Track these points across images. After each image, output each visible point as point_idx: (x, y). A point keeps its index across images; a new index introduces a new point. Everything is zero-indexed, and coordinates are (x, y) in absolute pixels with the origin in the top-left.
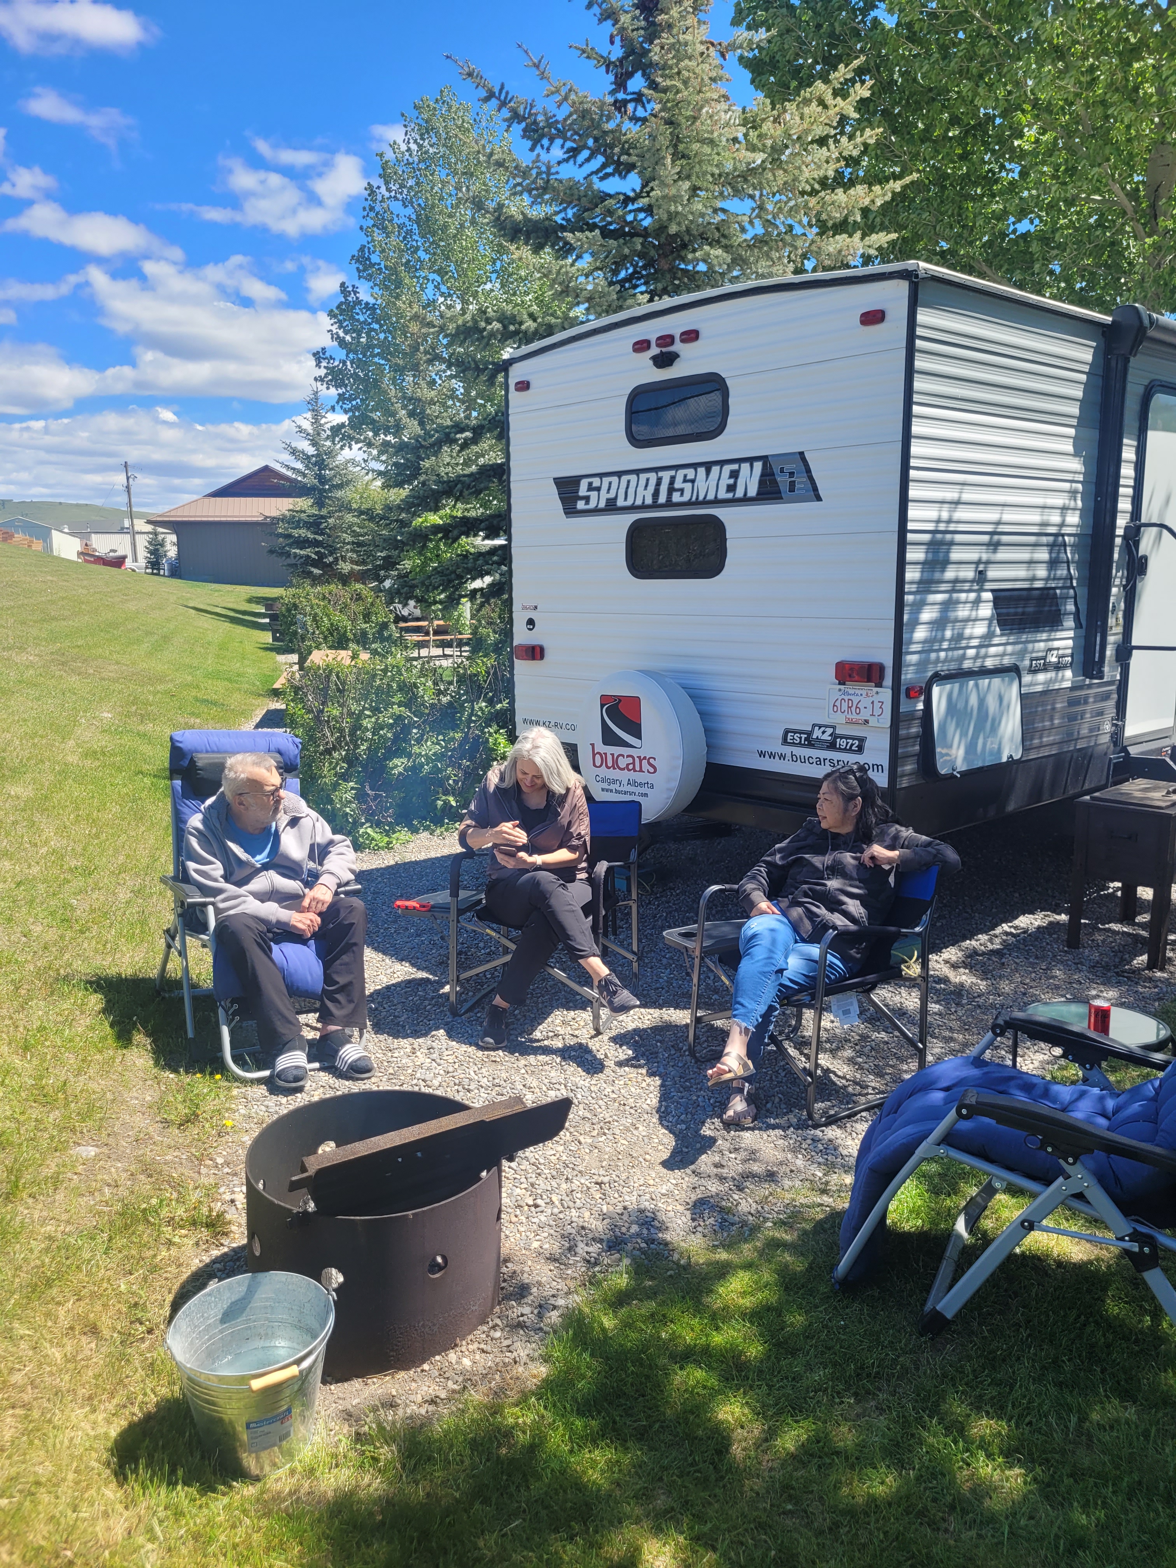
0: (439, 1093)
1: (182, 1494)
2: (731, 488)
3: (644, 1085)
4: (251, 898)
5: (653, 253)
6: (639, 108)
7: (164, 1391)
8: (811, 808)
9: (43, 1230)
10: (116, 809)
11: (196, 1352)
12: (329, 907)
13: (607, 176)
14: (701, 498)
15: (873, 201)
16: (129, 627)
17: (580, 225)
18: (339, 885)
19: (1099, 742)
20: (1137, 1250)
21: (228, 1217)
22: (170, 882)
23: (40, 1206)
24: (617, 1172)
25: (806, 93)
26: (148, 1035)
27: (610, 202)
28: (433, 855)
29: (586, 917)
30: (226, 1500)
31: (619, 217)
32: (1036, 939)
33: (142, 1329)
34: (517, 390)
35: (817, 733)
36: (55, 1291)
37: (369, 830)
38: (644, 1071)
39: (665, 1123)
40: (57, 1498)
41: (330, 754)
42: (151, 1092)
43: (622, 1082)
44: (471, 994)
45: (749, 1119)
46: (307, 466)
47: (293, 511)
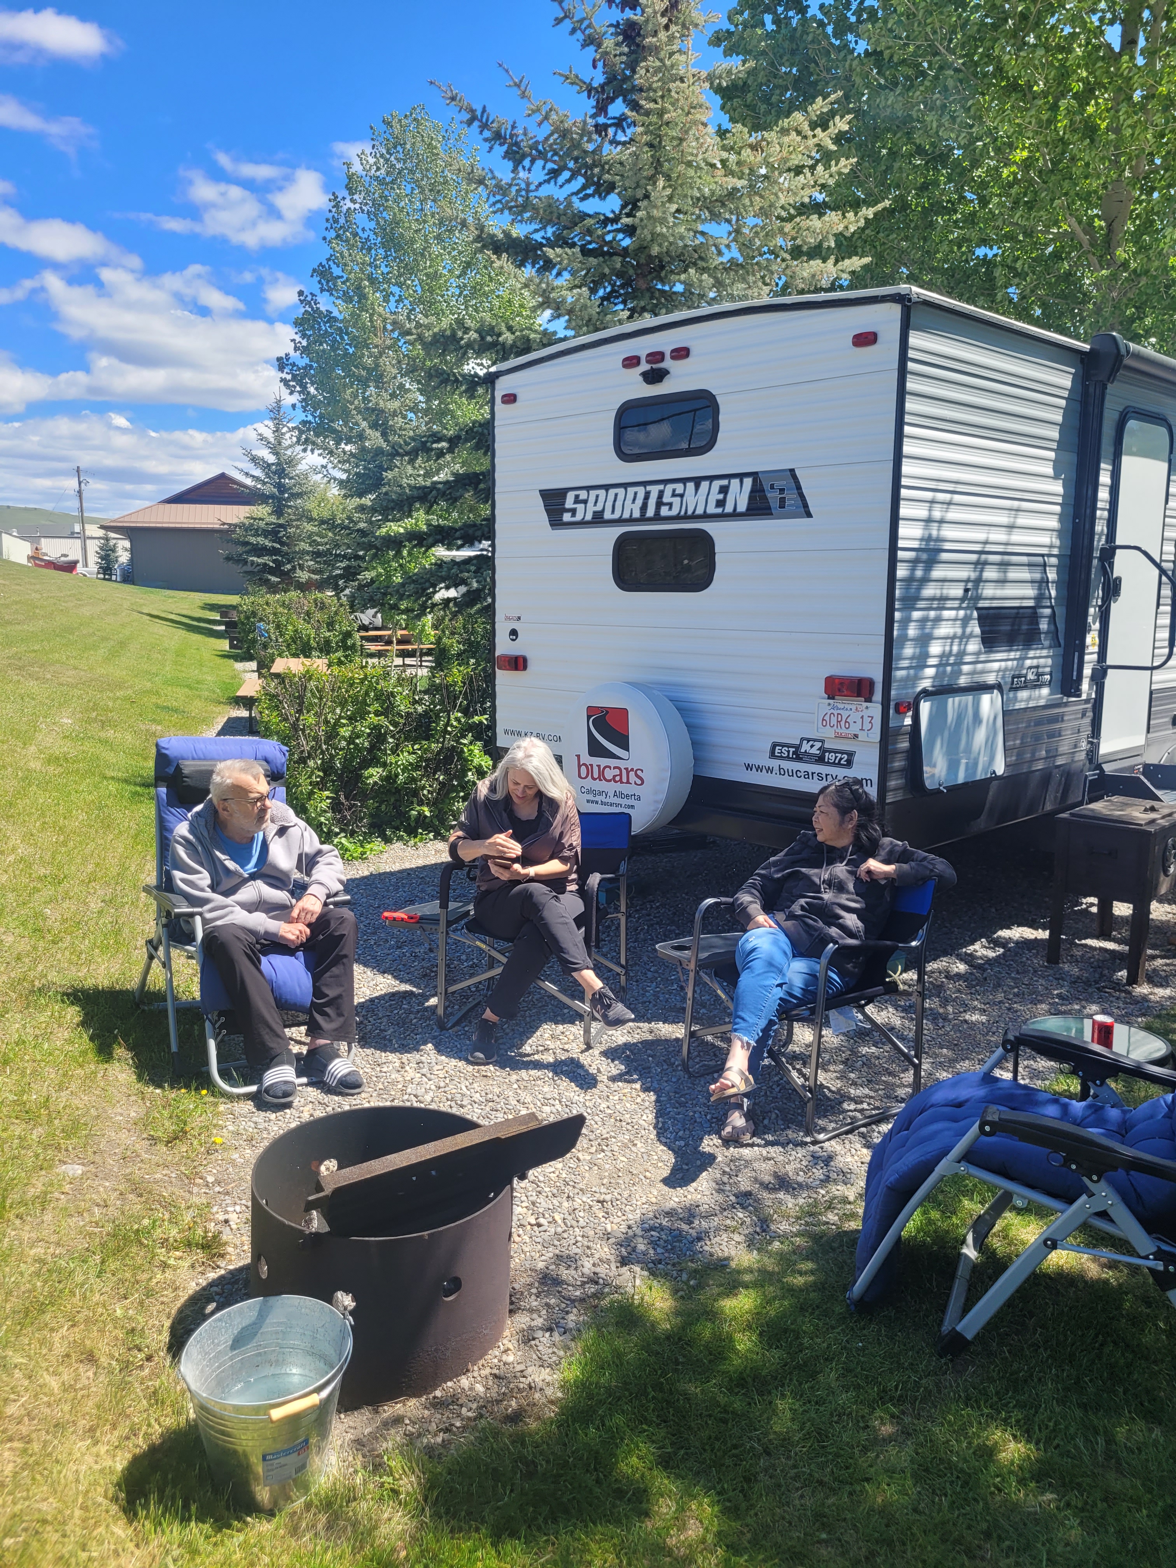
0: (433, 1106)
1: (196, 1530)
2: (721, 503)
3: (639, 1100)
4: (238, 908)
5: (631, 272)
6: (620, 132)
7: (168, 1422)
8: (807, 822)
9: (32, 1252)
10: (83, 816)
11: (206, 1380)
12: (318, 919)
13: (587, 197)
14: (690, 512)
15: (846, 228)
16: (85, 632)
17: (561, 241)
18: (329, 896)
19: (1076, 759)
20: (1161, 1268)
21: (224, 1238)
22: (155, 892)
23: (27, 1228)
24: (619, 1190)
25: (785, 123)
26: (130, 1049)
27: (589, 222)
28: (407, 865)
29: (579, 929)
30: (241, 1537)
31: (598, 237)
32: (1016, 955)
33: (141, 1356)
34: (504, 402)
35: (805, 747)
36: (47, 1317)
37: (344, 841)
38: (638, 1086)
39: (664, 1140)
40: (64, 1536)
41: (305, 763)
42: (135, 1108)
43: (616, 1098)
44: (456, 1007)
45: (748, 1135)
46: (267, 474)
47: (252, 518)
